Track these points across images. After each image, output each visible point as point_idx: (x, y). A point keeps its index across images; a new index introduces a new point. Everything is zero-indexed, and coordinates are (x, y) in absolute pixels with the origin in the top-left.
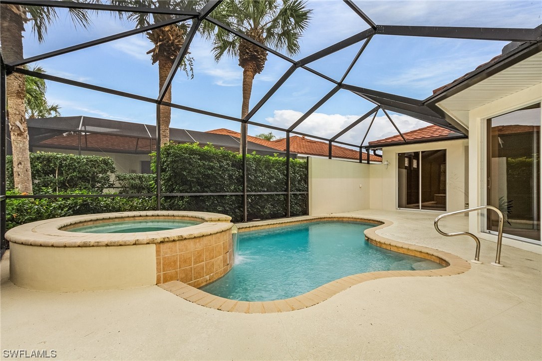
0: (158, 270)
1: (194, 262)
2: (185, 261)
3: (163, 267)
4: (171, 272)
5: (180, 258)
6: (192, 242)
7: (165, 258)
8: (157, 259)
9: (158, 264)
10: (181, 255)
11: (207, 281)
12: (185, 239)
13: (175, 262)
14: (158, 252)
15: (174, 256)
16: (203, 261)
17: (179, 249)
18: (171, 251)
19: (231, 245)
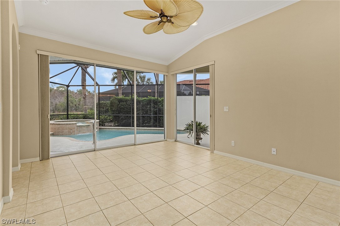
1: (57, 129)
2: (55, 129)
4: (52, 130)
13: (53, 128)
17: (54, 126)
18: (52, 126)
19: (74, 128)
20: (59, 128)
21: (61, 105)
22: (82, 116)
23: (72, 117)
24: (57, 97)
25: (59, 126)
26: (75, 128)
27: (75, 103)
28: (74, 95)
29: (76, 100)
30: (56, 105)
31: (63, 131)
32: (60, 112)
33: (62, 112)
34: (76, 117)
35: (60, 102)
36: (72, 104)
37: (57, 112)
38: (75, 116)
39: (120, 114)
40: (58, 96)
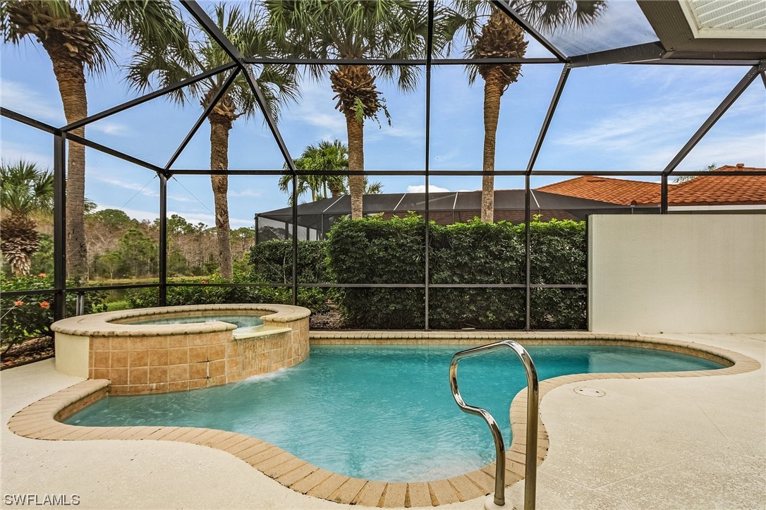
0: (90, 365)
1: (131, 364)
2: (119, 361)
3: (95, 363)
4: (102, 369)
5: (113, 357)
6: (129, 341)
7: (97, 353)
8: (90, 353)
9: (91, 358)
10: (114, 353)
11: (151, 390)
12: (117, 336)
13: (107, 359)
14: (91, 345)
15: (106, 352)
16: (146, 365)
17: (112, 346)
18: (103, 347)
19: (220, 353)
20: (140, 359)
21: (111, 259)
22: (221, 290)
23: (179, 294)
24: (98, 238)
25: (140, 346)
26: (223, 352)
27: (151, 254)
28: (147, 233)
29: (154, 245)
30: (97, 257)
31: (165, 372)
32: (107, 278)
33: (113, 278)
34: (196, 295)
35: (107, 251)
36: (142, 257)
37: (98, 278)
38: (190, 290)
39: (374, 282)
40: (103, 235)
